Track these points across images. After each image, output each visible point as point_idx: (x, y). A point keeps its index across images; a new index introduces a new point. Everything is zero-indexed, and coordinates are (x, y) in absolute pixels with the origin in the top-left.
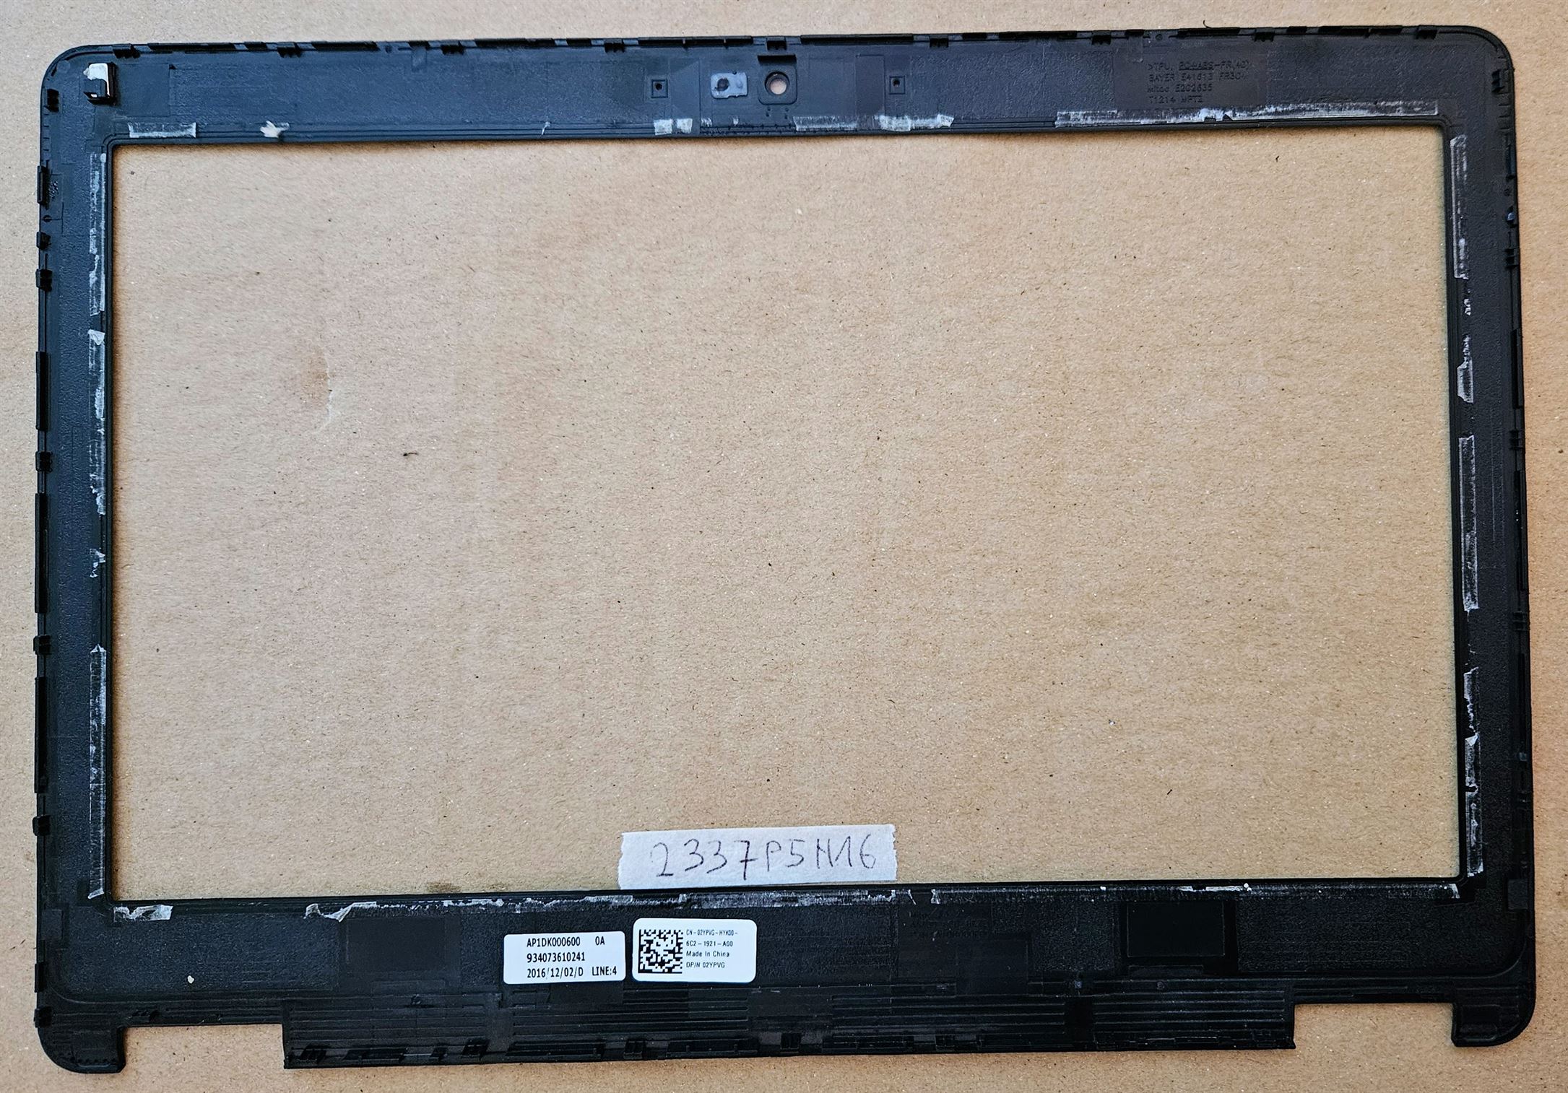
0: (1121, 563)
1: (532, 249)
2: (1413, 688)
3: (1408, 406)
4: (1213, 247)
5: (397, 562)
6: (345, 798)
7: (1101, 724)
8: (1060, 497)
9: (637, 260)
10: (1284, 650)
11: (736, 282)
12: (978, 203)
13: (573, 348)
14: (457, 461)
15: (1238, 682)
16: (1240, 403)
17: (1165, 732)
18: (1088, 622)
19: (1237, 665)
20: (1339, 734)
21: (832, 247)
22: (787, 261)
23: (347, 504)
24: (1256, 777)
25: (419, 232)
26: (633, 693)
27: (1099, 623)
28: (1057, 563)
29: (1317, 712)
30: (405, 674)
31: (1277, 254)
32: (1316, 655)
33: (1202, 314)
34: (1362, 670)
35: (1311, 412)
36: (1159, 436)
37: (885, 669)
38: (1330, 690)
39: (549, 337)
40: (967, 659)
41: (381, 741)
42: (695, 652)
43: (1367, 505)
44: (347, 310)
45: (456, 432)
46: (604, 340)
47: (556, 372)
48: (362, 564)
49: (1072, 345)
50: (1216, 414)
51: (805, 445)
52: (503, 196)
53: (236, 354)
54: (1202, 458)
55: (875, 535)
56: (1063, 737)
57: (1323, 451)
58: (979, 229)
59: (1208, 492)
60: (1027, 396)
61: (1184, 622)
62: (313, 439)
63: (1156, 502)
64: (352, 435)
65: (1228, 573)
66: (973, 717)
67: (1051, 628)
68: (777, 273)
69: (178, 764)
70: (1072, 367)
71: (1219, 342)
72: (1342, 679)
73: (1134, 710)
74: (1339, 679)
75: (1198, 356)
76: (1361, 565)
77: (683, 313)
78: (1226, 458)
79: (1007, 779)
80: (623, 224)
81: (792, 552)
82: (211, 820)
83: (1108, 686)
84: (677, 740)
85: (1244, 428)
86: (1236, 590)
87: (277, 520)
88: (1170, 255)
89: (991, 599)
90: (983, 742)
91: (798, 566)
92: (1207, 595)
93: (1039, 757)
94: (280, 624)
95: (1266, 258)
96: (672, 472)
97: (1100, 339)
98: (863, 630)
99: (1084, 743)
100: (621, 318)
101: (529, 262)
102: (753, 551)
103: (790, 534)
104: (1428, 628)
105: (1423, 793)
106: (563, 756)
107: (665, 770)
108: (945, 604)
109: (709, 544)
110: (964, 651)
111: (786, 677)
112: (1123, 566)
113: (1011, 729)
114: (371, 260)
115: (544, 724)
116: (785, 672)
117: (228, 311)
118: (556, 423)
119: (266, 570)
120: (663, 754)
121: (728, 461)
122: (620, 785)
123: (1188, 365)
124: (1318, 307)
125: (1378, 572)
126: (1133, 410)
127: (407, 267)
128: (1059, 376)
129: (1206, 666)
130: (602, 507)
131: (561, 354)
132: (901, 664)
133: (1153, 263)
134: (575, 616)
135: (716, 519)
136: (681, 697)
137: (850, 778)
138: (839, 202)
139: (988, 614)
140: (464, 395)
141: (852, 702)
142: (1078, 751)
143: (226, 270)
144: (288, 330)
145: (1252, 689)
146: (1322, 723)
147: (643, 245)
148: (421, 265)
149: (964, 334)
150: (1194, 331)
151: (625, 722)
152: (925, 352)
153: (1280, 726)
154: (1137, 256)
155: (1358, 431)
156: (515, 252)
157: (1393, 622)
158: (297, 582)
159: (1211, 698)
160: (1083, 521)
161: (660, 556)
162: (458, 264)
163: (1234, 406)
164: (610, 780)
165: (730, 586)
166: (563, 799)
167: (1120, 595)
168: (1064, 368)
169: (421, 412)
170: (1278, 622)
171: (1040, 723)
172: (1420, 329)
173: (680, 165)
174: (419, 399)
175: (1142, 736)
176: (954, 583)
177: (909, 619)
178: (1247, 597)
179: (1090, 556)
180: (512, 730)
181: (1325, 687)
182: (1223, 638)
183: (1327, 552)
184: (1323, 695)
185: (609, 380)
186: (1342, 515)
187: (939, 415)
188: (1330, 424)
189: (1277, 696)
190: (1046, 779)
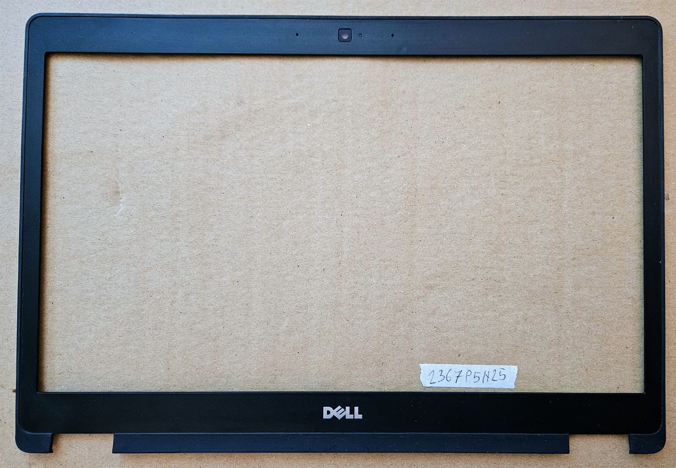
0: (439, 264)
1: (202, 141)
2: (556, 313)
3: (553, 201)
4: (474, 138)
5: (149, 266)
6: (128, 362)
7: (431, 328)
8: (414, 238)
9: (244, 144)
10: (505, 298)
11: (284, 153)
12: (381, 121)
13: (219, 180)
14: (172, 226)
15: (486, 311)
16: (485, 200)
17: (457, 331)
18: (427, 287)
19: (485, 304)
20: (527, 331)
21: (322, 139)
22: (304, 144)
23: (128, 244)
24: (493, 349)
25: (156, 134)
26: (244, 318)
27: (430, 288)
28: (414, 264)
29: (518, 323)
30: (151, 312)
31: (500, 140)
32: (517, 300)
33: (470, 164)
34: (535, 306)
35: (514, 203)
36: (454, 213)
37: (345, 307)
38: (523, 314)
39: (209, 176)
40: (378, 303)
41: (142, 339)
42: (268, 301)
43: (536, 240)
44: (128, 166)
45: (172, 214)
46: (231, 177)
47: (212, 190)
48: (134, 268)
49: (418, 177)
50: (476, 204)
51: (312, 218)
52: (190, 120)
53: (83, 184)
54: (470, 222)
55: (340, 254)
56: (416, 334)
57: (519, 219)
58: (381, 131)
59: (473, 235)
60: (401, 198)
61: (464, 287)
62: (115, 218)
63: (453, 239)
64: (130, 216)
65: (481, 267)
66: (380, 326)
67: (411, 290)
68: (300, 149)
69: (61, 349)
70: (418, 186)
71: (477, 176)
72: (528, 309)
73: (445, 323)
74: (526, 310)
75: (468, 181)
76: (534, 264)
77: (263, 166)
78: (480, 222)
79: (394, 351)
80: (238, 130)
81: (307, 261)
82: (75, 371)
83: (434, 313)
84: (262, 337)
85: (487, 210)
86: (485, 274)
87: (100, 250)
88: (457, 141)
89: (387, 279)
90: (384, 336)
91: (310, 266)
92: (473, 277)
93: (407, 342)
94: (102, 292)
95: (495, 142)
96: (259, 229)
97: (430, 175)
98: (336, 292)
99: (425, 336)
100: (238, 168)
101: (200, 146)
102: (291, 261)
103: (306, 254)
104: (561, 288)
105: (560, 355)
106: (216, 344)
107: (257, 349)
108: (369, 281)
109: (274, 258)
110: (376, 300)
111: (305, 311)
112: (440, 265)
113: (395, 331)
114: (137, 146)
115: (208, 331)
116: (304, 309)
117: (80, 167)
118: (212, 210)
119: (96, 270)
120: (256, 343)
121: (281, 225)
122: (239, 355)
123: (465, 185)
124: (516, 161)
125: (541, 267)
126: (443, 203)
127: (151, 149)
128: (414, 190)
129: (473, 305)
130: (231, 244)
131: (213, 183)
132: (351, 305)
133: (450, 144)
134: (221, 288)
135: (277, 248)
136: (263, 320)
137: (331, 351)
138: (325, 121)
139: (386, 285)
140: (175, 199)
141: (332, 321)
142: (422, 339)
143: (79, 151)
144: (104, 174)
145: (492, 314)
146: (520, 327)
147: (246, 139)
148: (157, 148)
149: (376, 174)
150: (467, 171)
151: (240, 330)
152: (360, 181)
153: (503, 328)
154: (444, 142)
155: (532, 210)
156: (195, 142)
157: (547, 286)
158: (109, 276)
159: (475, 318)
160: (423, 247)
161: (254, 263)
162: (172, 147)
163: (483, 201)
164: (235, 353)
165: (282, 275)
166: (215, 361)
167: (438, 276)
168: (415, 187)
169: (157, 207)
170: (501, 287)
171: (407, 328)
172: (557, 170)
173: (261, 107)
174: (157, 201)
175: (448, 333)
176: (372, 273)
177: (354, 288)
178: (489, 277)
179: (427, 261)
180: (195, 334)
181: (521, 312)
182: (480, 294)
183: (521, 259)
184: (520, 316)
185: (234, 193)
186: (526, 244)
187: (366, 206)
188: (521, 208)
189: (502, 316)
190: (410, 350)
